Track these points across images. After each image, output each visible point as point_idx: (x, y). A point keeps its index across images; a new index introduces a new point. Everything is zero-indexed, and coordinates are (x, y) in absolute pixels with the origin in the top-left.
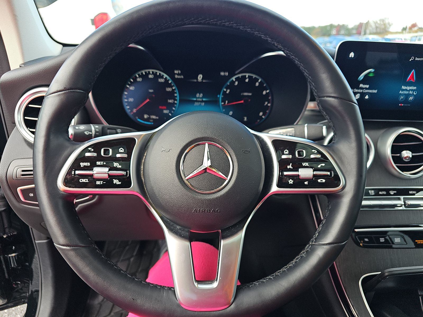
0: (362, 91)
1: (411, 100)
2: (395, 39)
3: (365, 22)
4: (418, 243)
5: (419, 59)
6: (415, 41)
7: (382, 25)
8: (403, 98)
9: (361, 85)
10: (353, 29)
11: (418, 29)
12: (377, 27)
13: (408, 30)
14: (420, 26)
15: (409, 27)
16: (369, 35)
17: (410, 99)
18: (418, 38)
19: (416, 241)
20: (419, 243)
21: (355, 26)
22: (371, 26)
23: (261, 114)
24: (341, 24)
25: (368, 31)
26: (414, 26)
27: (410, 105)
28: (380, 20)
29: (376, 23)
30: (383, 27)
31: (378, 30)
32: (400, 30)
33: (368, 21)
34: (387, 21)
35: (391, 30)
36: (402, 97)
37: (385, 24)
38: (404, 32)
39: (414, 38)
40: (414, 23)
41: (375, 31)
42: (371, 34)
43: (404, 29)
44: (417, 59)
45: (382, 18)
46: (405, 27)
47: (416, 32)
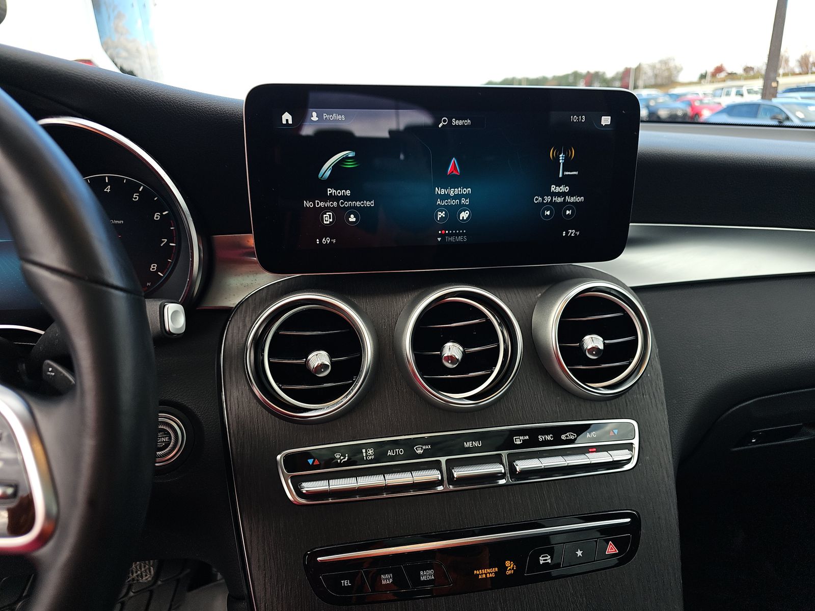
0: (335, 204)
1: (465, 218)
2: (685, 95)
3: (633, 66)
4: (480, 577)
5: (460, 123)
6: (721, 96)
7: (664, 71)
8: (444, 216)
9: (330, 191)
10: (614, 79)
11: (726, 76)
12: (656, 76)
13: (709, 78)
14: (730, 71)
15: (711, 72)
16: (643, 88)
17: (461, 218)
18: (725, 91)
19: (475, 572)
20: (484, 576)
21: (617, 74)
22: (645, 73)
23: (154, 267)
24: (592, 71)
25: (640, 83)
26: (719, 70)
27: (465, 231)
28: (661, 62)
29: (653, 67)
30: (666, 74)
31: (659, 81)
32: (696, 78)
33: (640, 64)
34: (672, 64)
35: (681, 78)
36: (441, 214)
37: (669, 69)
38: (703, 81)
39: (718, 92)
40: (718, 65)
41: (653, 82)
42: (646, 87)
43: (703, 77)
44: (455, 122)
45: (664, 57)
46: (703, 72)
47: (724, 80)
